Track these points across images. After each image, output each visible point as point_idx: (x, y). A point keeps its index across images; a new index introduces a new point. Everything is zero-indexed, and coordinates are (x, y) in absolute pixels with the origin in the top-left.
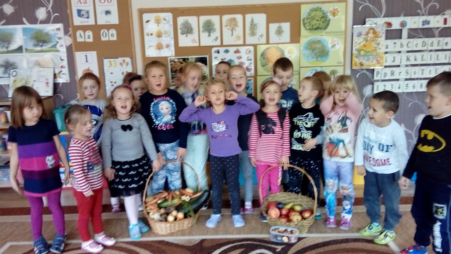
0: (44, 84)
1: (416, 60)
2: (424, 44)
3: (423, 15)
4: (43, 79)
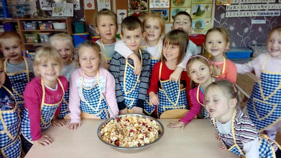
0: (69, 11)
1: (246, 1)
4: (69, 9)
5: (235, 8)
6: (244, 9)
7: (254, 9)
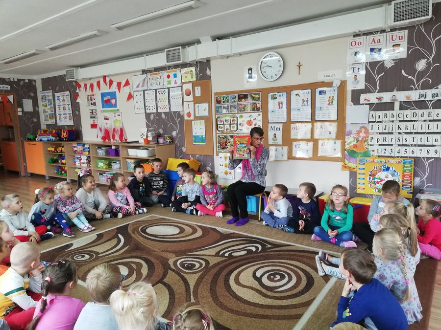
1: (406, 128)
2: (415, 115)
3: (416, 89)
5: (385, 140)
6: (404, 143)
7: (424, 142)
